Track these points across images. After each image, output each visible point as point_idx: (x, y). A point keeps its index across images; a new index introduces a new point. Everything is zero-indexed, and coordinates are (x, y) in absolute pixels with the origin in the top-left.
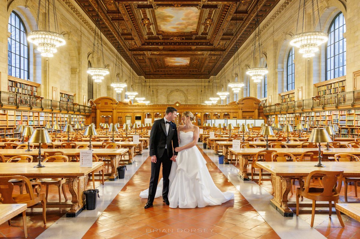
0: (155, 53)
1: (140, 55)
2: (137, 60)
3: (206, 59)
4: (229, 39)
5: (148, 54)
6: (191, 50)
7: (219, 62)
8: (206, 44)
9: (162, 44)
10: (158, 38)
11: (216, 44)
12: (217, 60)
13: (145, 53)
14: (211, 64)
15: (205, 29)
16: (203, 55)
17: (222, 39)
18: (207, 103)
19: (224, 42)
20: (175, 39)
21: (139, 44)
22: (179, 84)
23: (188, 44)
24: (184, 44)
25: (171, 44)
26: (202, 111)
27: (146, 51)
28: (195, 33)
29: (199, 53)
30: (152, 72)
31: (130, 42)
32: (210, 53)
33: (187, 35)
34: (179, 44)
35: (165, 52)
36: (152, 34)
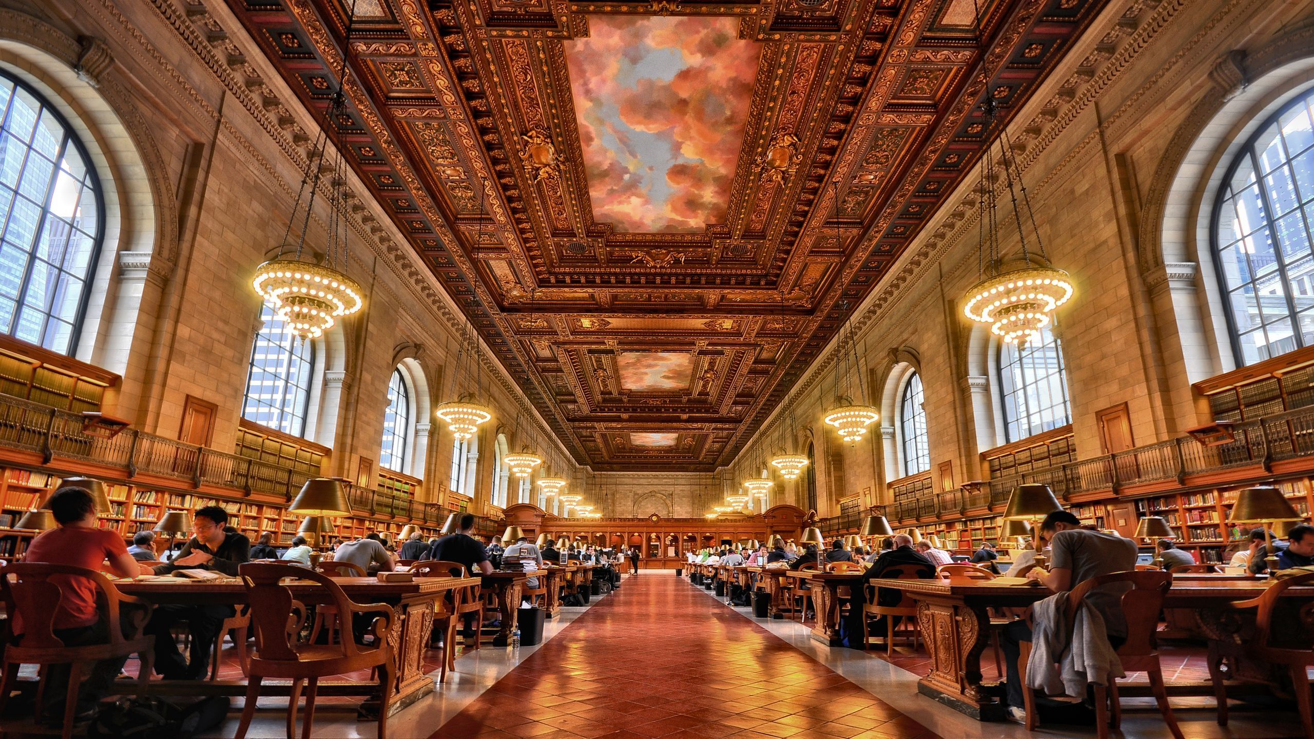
0: (614, 425)
1: (587, 428)
2: (580, 437)
3: (707, 436)
4: (748, 403)
5: (601, 426)
6: (678, 420)
7: (732, 442)
8: (707, 411)
9: (626, 410)
10: (621, 401)
11: (724, 411)
12: (729, 438)
13: (596, 424)
14: (717, 445)
15: (705, 386)
16: (701, 429)
17: (735, 403)
18: (710, 516)
19: (739, 408)
20: (651, 402)
21: (586, 410)
22: (656, 481)
23: (675, 411)
24: (667, 410)
25: (643, 411)
26: (699, 530)
27: (598, 421)
28: (687, 392)
29: (695, 425)
30: (607, 458)
31: (570, 407)
32: (714, 425)
33: (673, 396)
34: (658, 409)
35: (633, 424)
36: (610, 393)
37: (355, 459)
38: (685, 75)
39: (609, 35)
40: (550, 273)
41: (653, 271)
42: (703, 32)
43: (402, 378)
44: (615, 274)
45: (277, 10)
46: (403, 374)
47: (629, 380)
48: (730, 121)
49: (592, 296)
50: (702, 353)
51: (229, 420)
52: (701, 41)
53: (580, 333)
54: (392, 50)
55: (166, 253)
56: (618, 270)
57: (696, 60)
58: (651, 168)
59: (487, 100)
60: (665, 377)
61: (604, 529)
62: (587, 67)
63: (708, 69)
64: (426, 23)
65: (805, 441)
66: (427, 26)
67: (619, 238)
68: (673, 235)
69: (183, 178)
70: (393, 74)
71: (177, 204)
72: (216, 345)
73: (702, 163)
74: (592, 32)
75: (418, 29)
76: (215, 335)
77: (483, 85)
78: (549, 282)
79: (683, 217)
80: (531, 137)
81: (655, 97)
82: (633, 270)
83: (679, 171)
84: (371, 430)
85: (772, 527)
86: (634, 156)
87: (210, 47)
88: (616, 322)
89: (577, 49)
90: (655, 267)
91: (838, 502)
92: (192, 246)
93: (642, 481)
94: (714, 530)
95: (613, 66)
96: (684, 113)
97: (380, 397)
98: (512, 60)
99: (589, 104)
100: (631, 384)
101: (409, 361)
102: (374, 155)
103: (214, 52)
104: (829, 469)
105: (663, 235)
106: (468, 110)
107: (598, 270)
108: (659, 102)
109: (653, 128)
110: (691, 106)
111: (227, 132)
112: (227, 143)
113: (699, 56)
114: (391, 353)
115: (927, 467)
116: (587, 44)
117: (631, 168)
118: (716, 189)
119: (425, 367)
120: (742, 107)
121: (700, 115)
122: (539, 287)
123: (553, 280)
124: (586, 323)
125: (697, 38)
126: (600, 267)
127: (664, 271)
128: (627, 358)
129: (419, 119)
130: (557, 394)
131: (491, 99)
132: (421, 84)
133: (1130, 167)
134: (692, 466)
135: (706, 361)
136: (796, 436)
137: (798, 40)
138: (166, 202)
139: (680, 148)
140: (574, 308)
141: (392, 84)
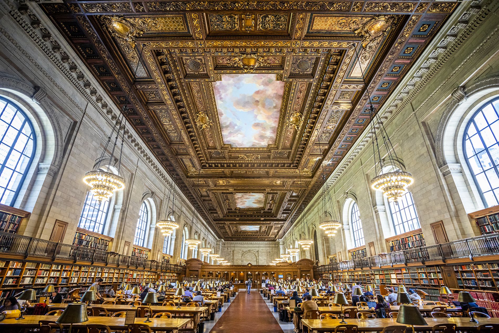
0: (233, 222)
1: (222, 224)
2: (219, 227)
3: (272, 226)
4: (288, 213)
5: (228, 223)
6: (260, 220)
7: (283, 229)
8: (272, 217)
9: (238, 216)
10: (236, 212)
11: (278, 217)
12: (282, 227)
14: (276, 230)
15: (270, 206)
16: (270, 224)
17: (283, 213)
19: (285, 215)
20: (249, 213)
21: (221, 216)
22: (251, 246)
23: (258, 216)
24: (255, 216)
25: (245, 216)
26: (269, 270)
27: (226, 221)
28: (263, 209)
29: (267, 222)
30: (230, 236)
31: (215, 215)
32: (275, 222)
33: (258, 210)
34: (251, 216)
35: (241, 222)
36: (231, 209)
37: (123, 242)
38: (257, 92)
39: (229, 80)
40: (207, 163)
41: (247, 162)
42: (264, 79)
43: (146, 206)
44: (232, 163)
45: (110, 76)
46: (146, 204)
47: (239, 204)
48: (275, 107)
49: (223, 172)
50: (268, 193)
51: (72, 229)
52: (263, 82)
53: (218, 186)
54: (149, 88)
55: (57, 163)
56: (233, 162)
57: (262, 88)
58: (246, 124)
59: (183, 102)
60: (253, 203)
61: (228, 270)
62: (220, 90)
63: (266, 90)
64: (162, 78)
65: (313, 230)
66: (162, 79)
67: (234, 149)
68: (255, 148)
69: (68, 134)
70: (149, 94)
71: (64, 144)
72: (71, 198)
73: (266, 122)
74: (223, 79)
75: (159, 80)
76: (71, 194)
77: (182, 97)
78: (206, 166)
79: (259, 141)
80: (199, 114)
81: (246, 100)
82: (239, 162)
83: (257, 125)
84: (130, 229)
85: (300, 269)
86: (239, 120)
87: (84, 88)
88: (232, 182)
89: (217, 85)
90: (248, 160)
91: (328, 257)
92: (67, 160)
93: (245, 246)
94: (275, 270)
95: (231, 90)
96: (258, 105)
97: (135, 215)
98: (193, 89)
99: (222, 102)
100: (240, 206)
101: (149, 199)
102: (141, 122)
103: (86, 90)
104: (323, 242)
105: (251, 148)
106: (176, 106)
107: (225, 162)
108: (248, 101)
109: (246, 110)
110: (260, 103)
111: (86, 117)
112: (86, 121)
113: (262, 86)
114: (142, 196)
115: (364, 244)
116: (221, 83)
117: (238, 124)
118: (271, 131)
119: (155, 201)
120: (279, 102)
121: (264, 106)
122: (202, 168)
123: (207, 165)
124: (221, 182)
125: (261, 80)
126: (226, 161)
127: (252, 162)
128: (238, 195)
129: (158, 109)
130: (210, 210)
131: (185, 102)
132: (159, 98)
133: (428, 127)
134: (266, 239)
135: (270, 196)
136: (309, 227)
137: (299, 81)
138: (60, 143)
139: (256, 117)
140: (216, 177)
141: (149, 98)
